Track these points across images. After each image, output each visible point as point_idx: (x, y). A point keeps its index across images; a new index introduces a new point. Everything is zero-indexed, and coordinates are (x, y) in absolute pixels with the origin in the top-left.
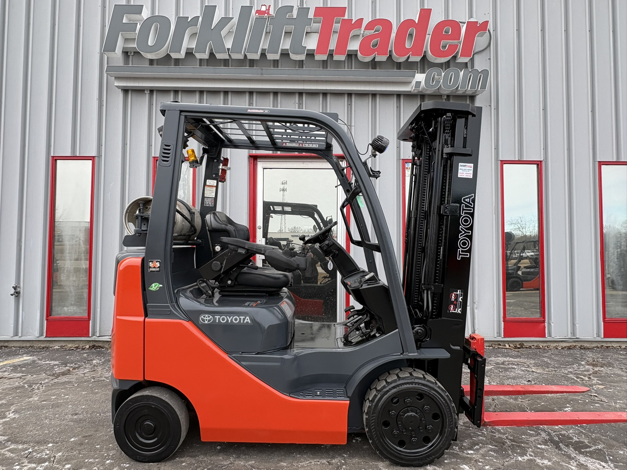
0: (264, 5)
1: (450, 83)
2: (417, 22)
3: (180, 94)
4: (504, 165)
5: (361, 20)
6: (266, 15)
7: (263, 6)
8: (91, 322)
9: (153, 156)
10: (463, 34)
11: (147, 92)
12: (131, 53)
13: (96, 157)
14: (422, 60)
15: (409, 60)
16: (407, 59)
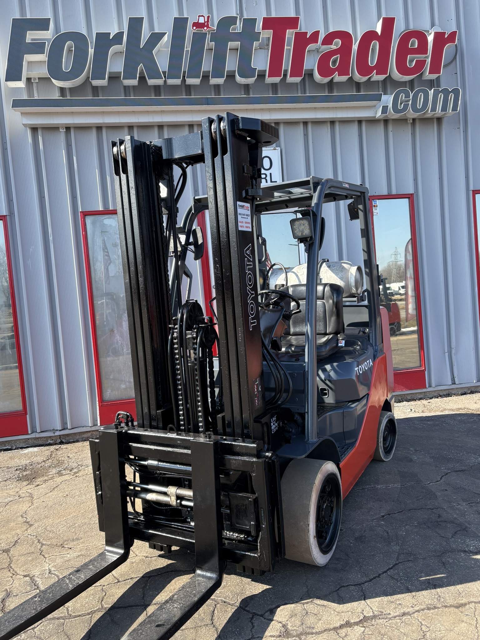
0: (202, 16)
1: (419, 106)
2: (380, 35)
3: (104, 131)
4: (477, 196)
5: (316, 34)
6: (205, 28)
7: (200, 18)
8: (28, 416)
9: (81, 211)
10: (430, 48)
11: (63, 130)
12: (35, 79)
13: (8, 216)
14: (385, 79)
15: (372, 80)
16: (370, 78)
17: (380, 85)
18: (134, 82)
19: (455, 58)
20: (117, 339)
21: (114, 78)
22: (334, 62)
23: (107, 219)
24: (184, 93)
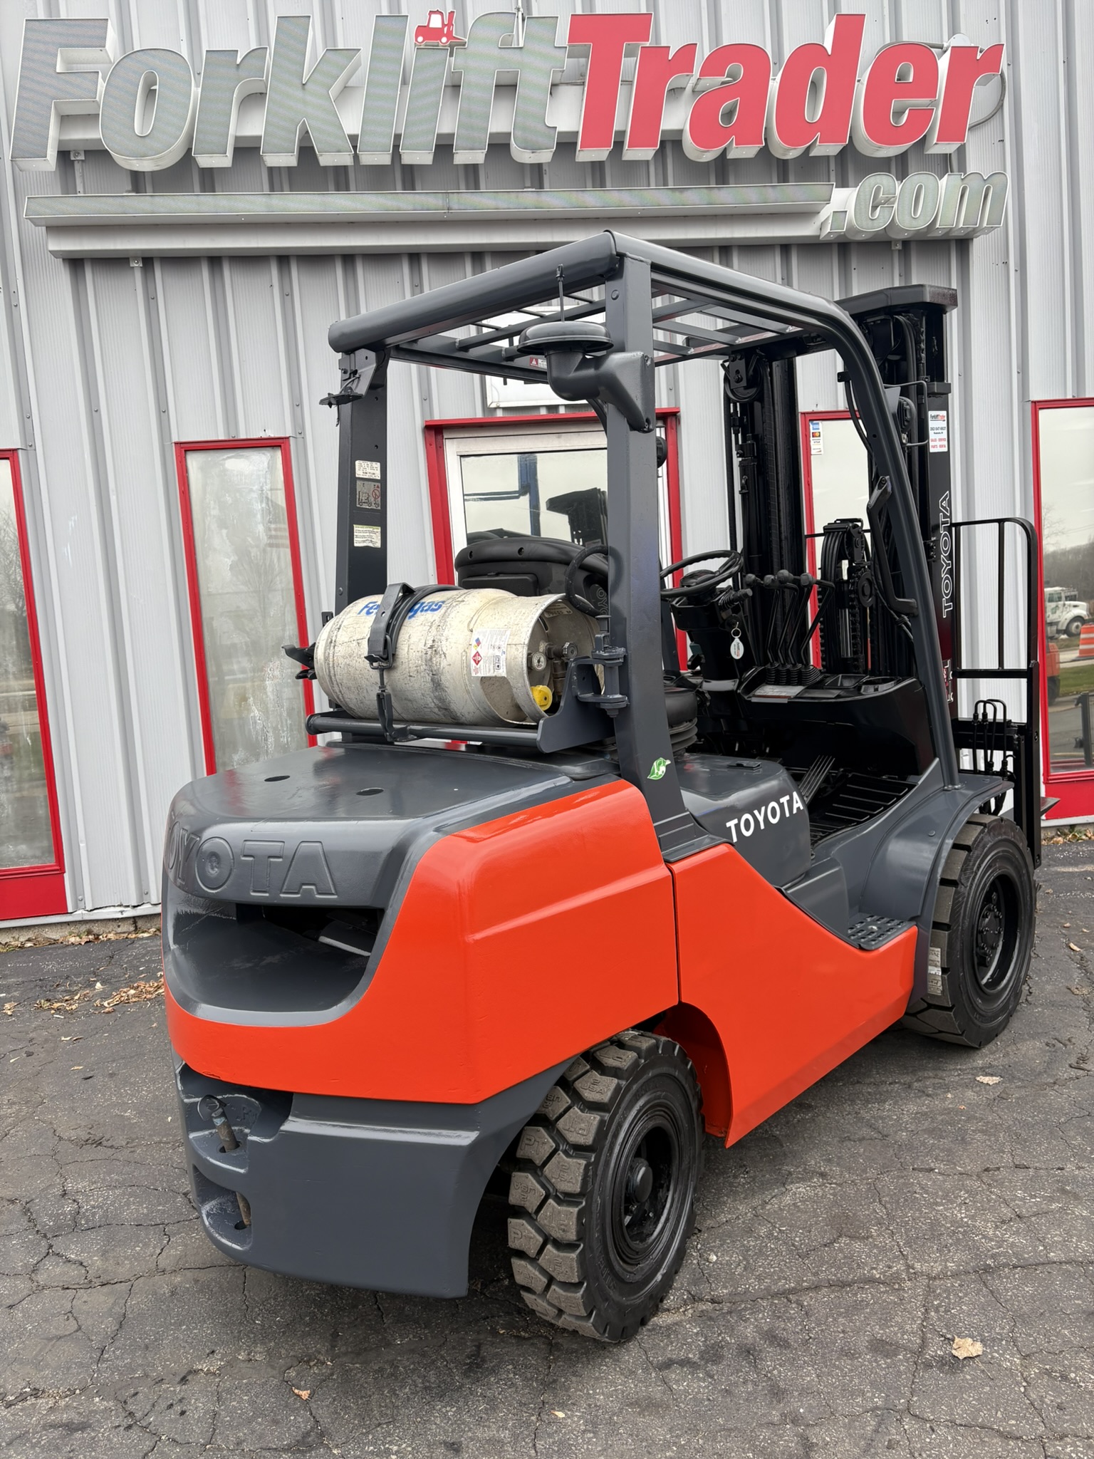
0: (438, 12)
1: (915, 214)
2: (830, 53)
3: (226, 266)
4: (1043, 414)
5: (689, 50)
6: (444, 40)
7: (433, 16)
8: (66, 876)
9: (175, 439)
10: (942, 82)
11: (137, 265)
12: (75, 156)
13: (20, 452)
14: (843, 152)
15: (812, 154)
16: (808, 149)
17: (832, 166)
18: (290, 160)
19: (1000, 106)
20: (255, 716)
21: (247, 151)
22: (729, 115)
23: (233, 460)
24: (399, 184)
